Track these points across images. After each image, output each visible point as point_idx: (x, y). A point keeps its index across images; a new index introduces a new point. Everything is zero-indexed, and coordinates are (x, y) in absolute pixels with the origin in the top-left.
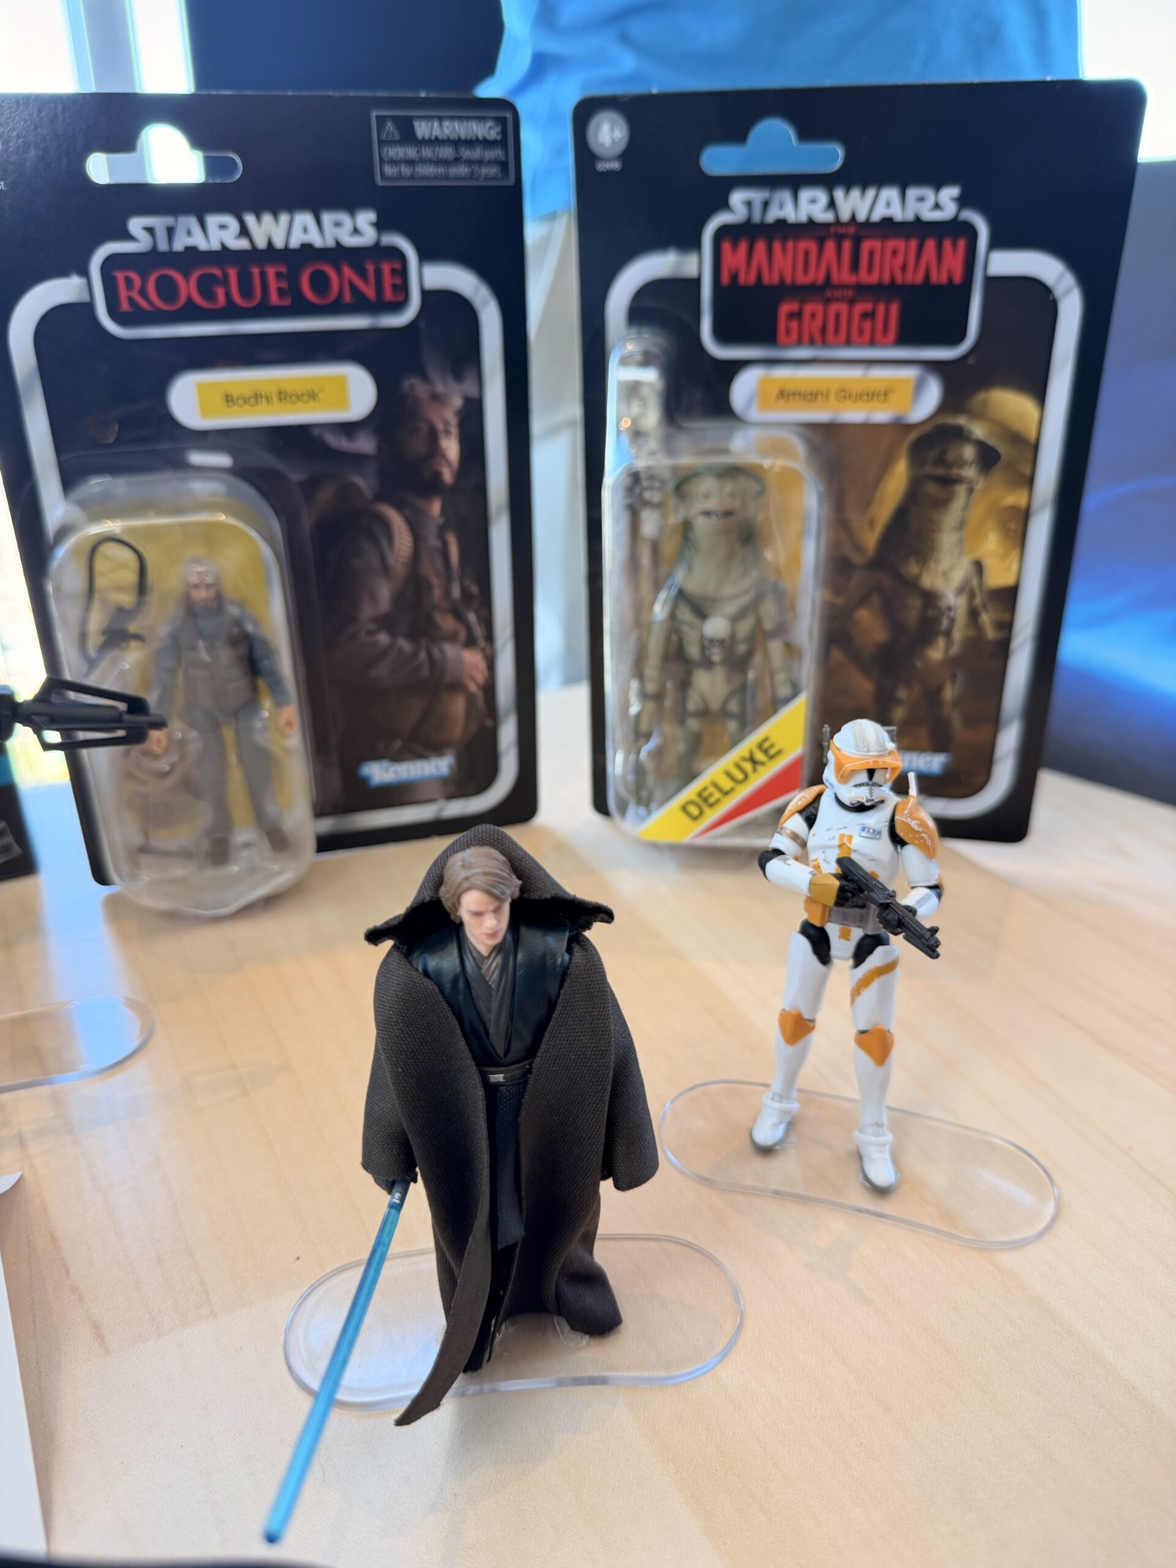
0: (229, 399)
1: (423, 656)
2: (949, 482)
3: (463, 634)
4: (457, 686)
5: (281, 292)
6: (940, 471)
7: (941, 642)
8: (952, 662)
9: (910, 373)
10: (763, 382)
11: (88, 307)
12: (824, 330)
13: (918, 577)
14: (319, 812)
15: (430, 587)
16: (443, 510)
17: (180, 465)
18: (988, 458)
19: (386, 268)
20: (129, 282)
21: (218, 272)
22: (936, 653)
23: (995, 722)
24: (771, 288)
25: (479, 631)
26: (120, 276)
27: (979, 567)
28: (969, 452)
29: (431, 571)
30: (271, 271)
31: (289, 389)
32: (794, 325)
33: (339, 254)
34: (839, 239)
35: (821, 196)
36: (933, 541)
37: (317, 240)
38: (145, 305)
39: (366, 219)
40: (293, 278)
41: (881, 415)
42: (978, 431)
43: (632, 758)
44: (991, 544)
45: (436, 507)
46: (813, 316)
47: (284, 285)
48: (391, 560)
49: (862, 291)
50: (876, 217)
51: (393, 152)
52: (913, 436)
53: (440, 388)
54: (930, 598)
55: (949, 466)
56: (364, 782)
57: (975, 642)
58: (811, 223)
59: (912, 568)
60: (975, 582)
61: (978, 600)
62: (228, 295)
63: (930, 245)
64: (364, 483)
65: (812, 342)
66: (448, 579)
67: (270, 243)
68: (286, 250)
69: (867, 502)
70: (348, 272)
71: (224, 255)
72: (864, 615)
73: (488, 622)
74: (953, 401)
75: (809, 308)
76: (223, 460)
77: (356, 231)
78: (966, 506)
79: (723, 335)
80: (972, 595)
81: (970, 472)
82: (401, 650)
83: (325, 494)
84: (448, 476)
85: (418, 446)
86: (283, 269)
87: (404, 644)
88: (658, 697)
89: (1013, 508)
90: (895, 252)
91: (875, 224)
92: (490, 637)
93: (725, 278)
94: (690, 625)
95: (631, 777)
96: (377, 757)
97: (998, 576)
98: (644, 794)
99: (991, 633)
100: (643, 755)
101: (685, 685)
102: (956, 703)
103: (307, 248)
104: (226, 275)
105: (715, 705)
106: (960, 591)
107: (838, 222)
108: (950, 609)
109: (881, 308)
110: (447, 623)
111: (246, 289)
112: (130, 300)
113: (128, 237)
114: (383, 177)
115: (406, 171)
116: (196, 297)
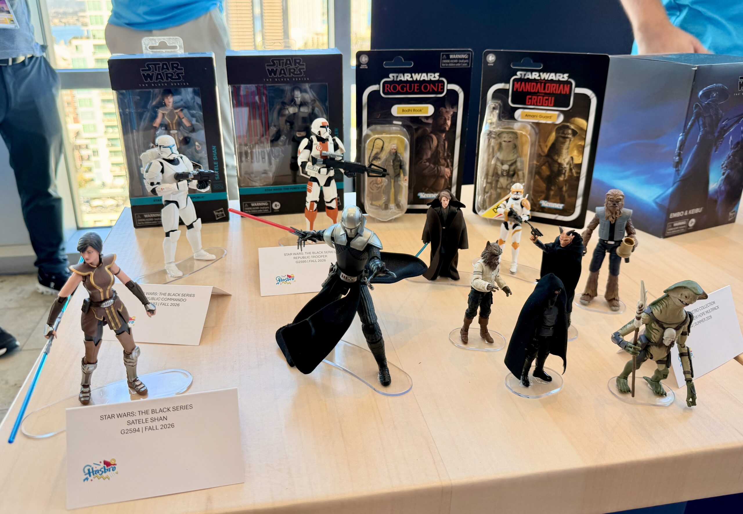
0: (403, 111)
1: (436, 168)
2: (565, 138)
3: (446, 164)
4: (443, 177)
5: (417, 89)
6: (563, 135)
7: (563, 176)
8: (565, 181)
9: (557, 113)
10: (522, 112)
11: (379, 91)
12: (537, 102)
13: (557, 160)
14: (408, 204)
15: (440, 153)
16: (445, 136)
17: (391, 123)
18: (574, 133)
19: (440, 84)
20: (387, 86)
21: (405, 85)
22: (561, 179)
23: (576, 197)
24: (525, 92)
25: (450, 164)
26: (386, 85)
27: (572, 158)
28: (570, 131)
29: (440, 149)
30: (416, 85)
31: (416, 109)
32: (530, 100)
33: (430, 82)
34: (541, 83)
35: (537, 74)
36: (561, 151)
37: (426, 79)
38: (389, 91)
39: (437, 75)
41: (549, 122)
42: (572, 127)
43: (483, 198)
44: (575, 153)
45: (444, 135)
46: (534, 99)
48: (432, 146)
49: (546, 94)
50: (550, 79)
51: (444, 61)
52: (557, 127)
53: (448, 110)
54: (560, 165)
55: (565, 134)
56: (419, 197)
57: (571, 177)
58: (535, 79)
59: (556, 157)
60: (571, 162)
61: (572, 166)
62: (406, 89)
63: (562, 85)
64: (429, 129)
65: (534, 105)
66: (444, 151)
67: (417, 79)
68: (420, 81)
69: (545, 141)
70: (431, 85)
71: (407, 81)
72: (544, 167)
73: (452, 163)
74: (566, 119)
75: (533, 97)
76: (400, 123)
77: (435, 77)
78: (569, 144)
79: (513, 102)
80: (570, 165)
81: (570, 136)
82: (431, 167)
83: (420, 131)
84: (447, 129)
85: (442, 122)
86: (418, 84)
87: (432, 165)
88: (491, 183)
89: (581, 145)
90: (553, 86)
91: (549, 80)
92: (452, 166)
93: (515, 90)
94: (499, 166)
95: (482, 202)
96: (422, 192)
97: (577, 161)
98: (485, 207)
99: (575, 175)
100: (485, 197)
101: (497, 181)
102: (566, 191)
103: (424, 80)
104: (407, 85)
105: (504, 186)
106: (567, 164)
107: (541, 79)
108: (565, 168)
109: (550, 98)
110: (443, 161)
111: (410, 89)
112: (387, 90)
113: (389, 77)
114: (442, 66)
115: (447, 65)
116: (400, 90)
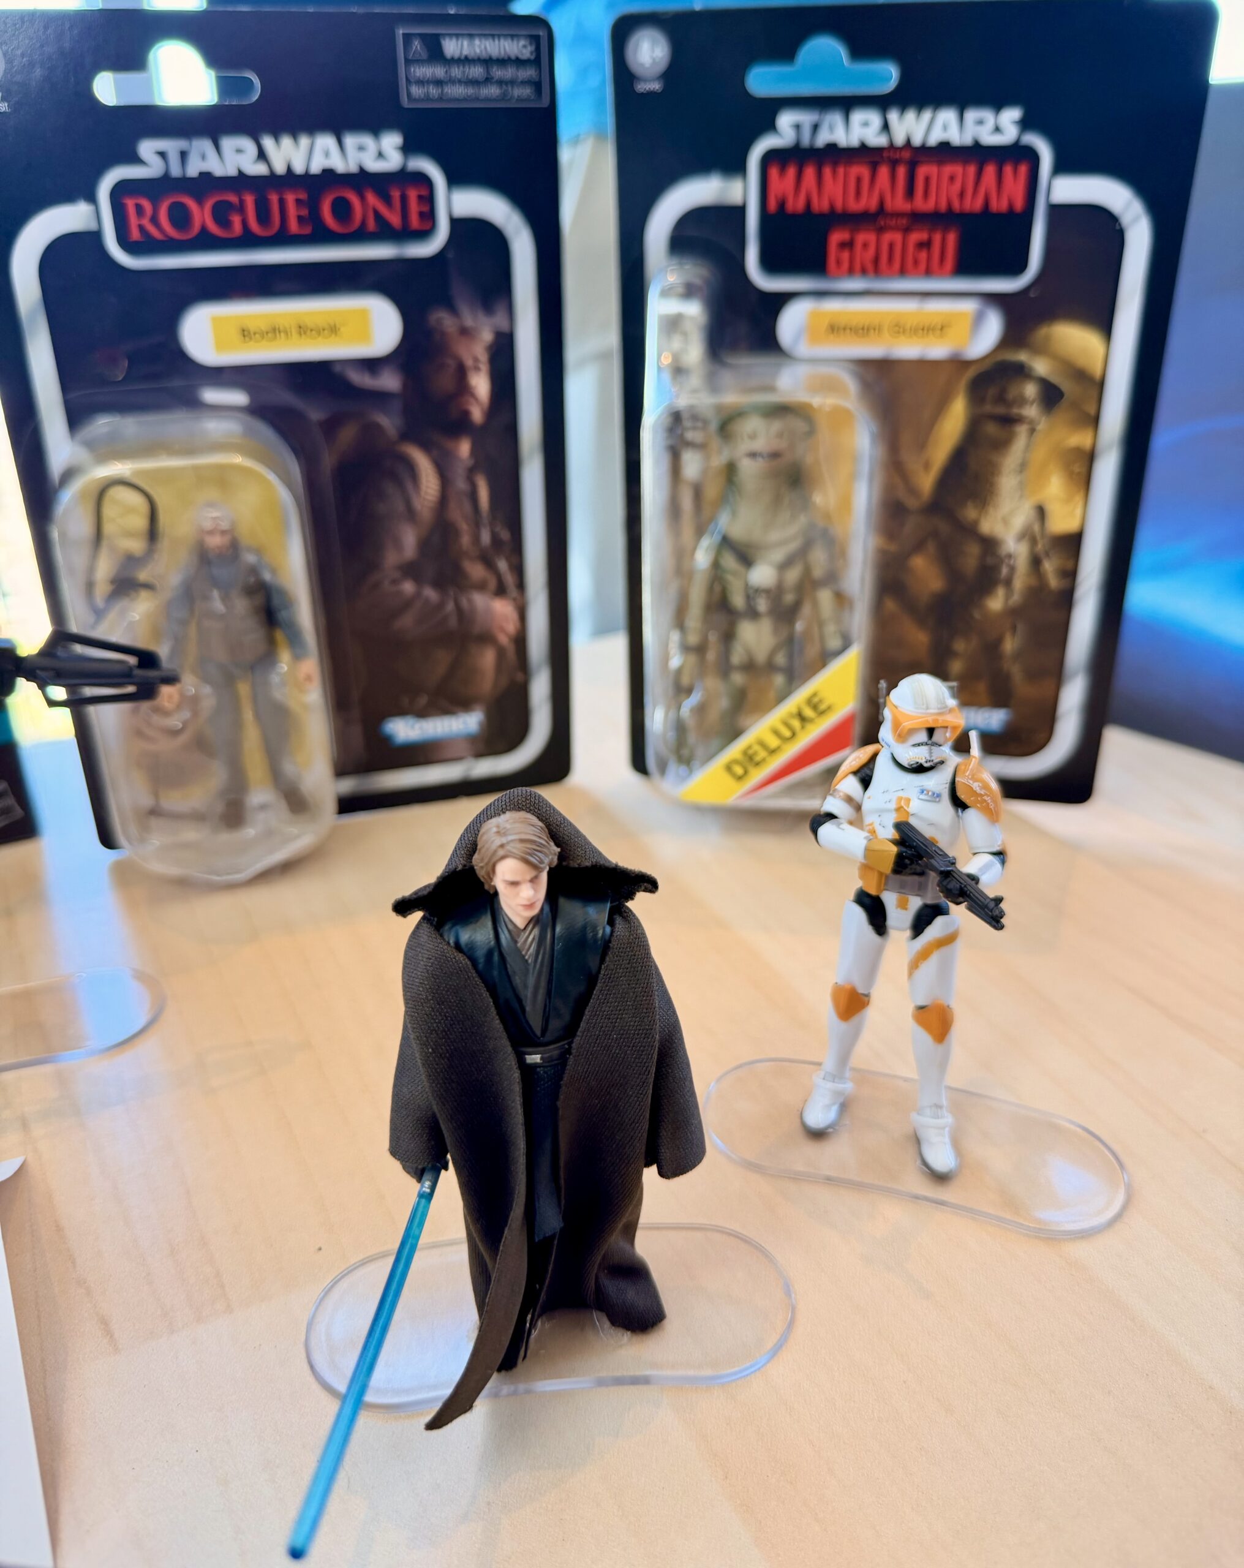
0: (245, 334)
1: (450, 606)
2: (1009, 421)
3: (492, 582)
4: (486, 637)
5: (300, 220)
6: (1000, 410)
7: (1001, 592)
8: (1011, 613)
9: (970, 305)
11: (97, 235)
12: (876, 260)
13: (977, 523)
14: (340, 773)
15: (457, 531)
16: (473, 451)
18: (1049, 396)
19: (412, 195)
20: (139, 209)
21: (233, 198)
22: (994, 603)
24: (821, 216)
25: (509, 579)
26: (130, 203)
27: (1040, 511)
28: (1031, 390)
29: (458, 516)
30: (290, 198)
31: (308, 323)
32: (845, 254)
33: (362, 179)
34: (893, 163)
35: (874, 119)
36: (992, 484)
37: (339, 165)
38: (156, 231)
39: (391, 142)
40: (313, 205)
41: (937, 351)
42: (1041, 367)
43: (672, 714)
45: (464, 448)
46: (865, 246)
47: (305, 212)
48: (415, 504)
49: (918, 218)
50: (932, 141)
52: (969, 373)
53: (469, 321)
54: (988, 542)
55: (1010, 404)
56: (389, 736)
57: (1036, 591)
58: (863, 146)
59: (971, 513)
60: (1037, 528)
61: (1039, 548)
62: (245, 223)
63: (990, 169)
64: (388, 422)
65: (862, 273)
66: (477, 523)
67: (289, 169)
68: (307, 175)
69: (923, 439)
70: (372, 199)
71: (242, 179)
72: (918, 560)
73: (519, 570)
74: (1014, 335)
75: (860, 237)
76: (238, 398)
77: (380, 155)
78: (1028, 448)
79: (771, 264)
80: (1033, 542)
81: (1031, 409)
82: (427, 600)
83: (348, 434)
84: (477, 414)
85: (444, 382)
86: (303, 196)
87: (430, 593)
88: (699, 650)
90: (952, 178)
91: (930, 148)
92: (521, 586)
93: (773, 204)
94: (733, 573)
95: (671, 735)
96: (403, 712)
98: (687, 754)
99: (1053, 582)
100: (684, 711)
101: (728, 636)
102: (1017, 655)
103: (328, 174)
104: (242, 202)
105: (760, 658)
106: (1020, 538)
107: (891, 146)
108: (1010, 556)
109: (937, 236)
110: (475, 570)
111: (263, 217)
112: (141, 228)
113: (138, 161)
114: (408, 96)
115: (434, 91)
116: (210, 225)
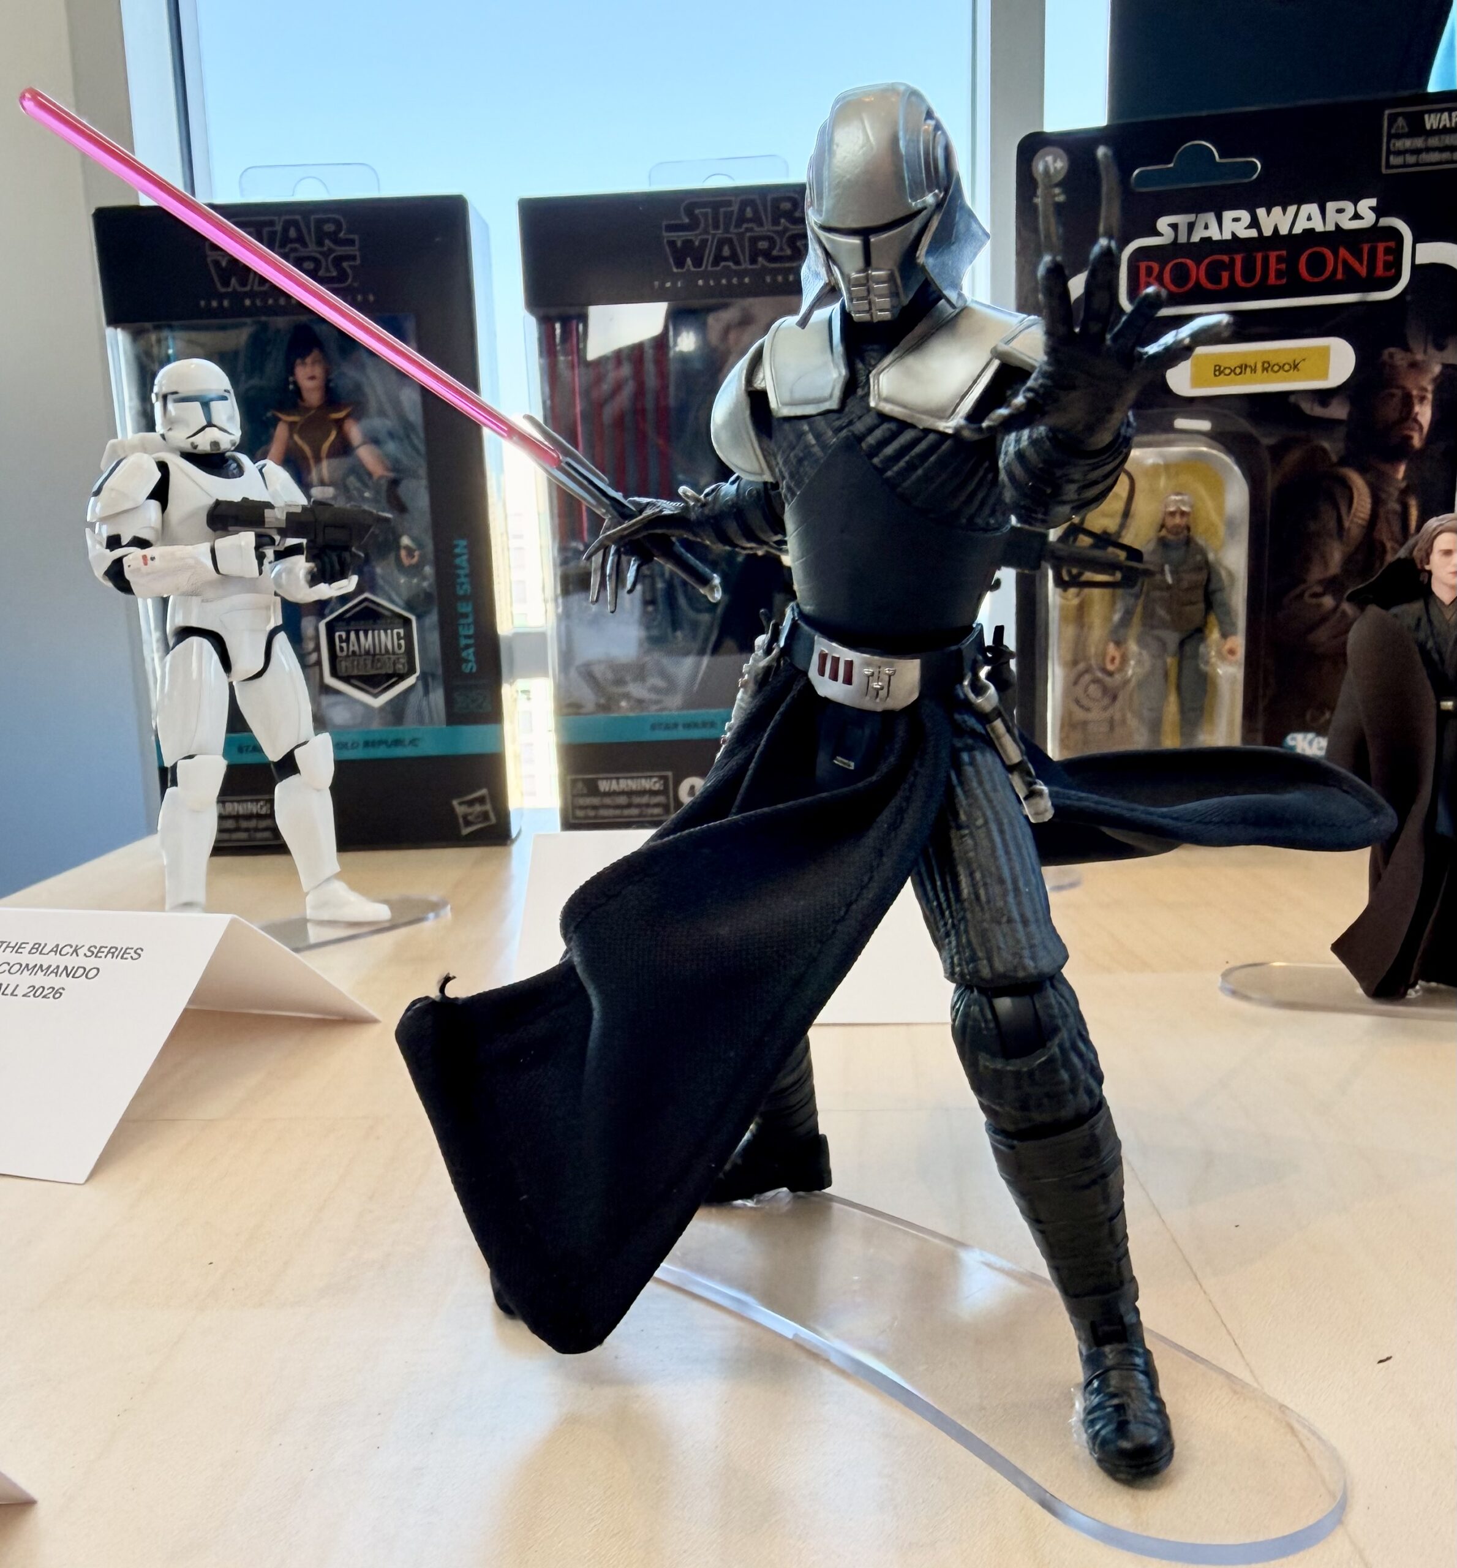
0: (1219, 371)
5: (1279, 274)
15: (1384, 550)
16: (1408, 474)
17: (1167, 429)
21: (1226, 258)
26: (1143, 265)
29: (1387, 532)
31: (1274, 360)
33: (1338, 237)
39: (1366, 206)
45: (1402, 470)
48: (1347, 524)
51: (1401, 144)
53: (1419, 357)
62: (1232, 278)
67: (1276, 230)
68: (1290, 236)
71: (1235, 243)
76: (1205, 425)
77: (1357, 216)
82: (1343, 614)
84: (1417, 441)
85: (1391, 411)
86: (1284, 252)
87: (1348, 608)
96: (1304, 728)
103: (1309, 233)
104: (1232, 261)
111: (1248, 274)
113: (1155, 232)
114: (1388, 166)
115: (1411, 159)
116: (1204, 281)
